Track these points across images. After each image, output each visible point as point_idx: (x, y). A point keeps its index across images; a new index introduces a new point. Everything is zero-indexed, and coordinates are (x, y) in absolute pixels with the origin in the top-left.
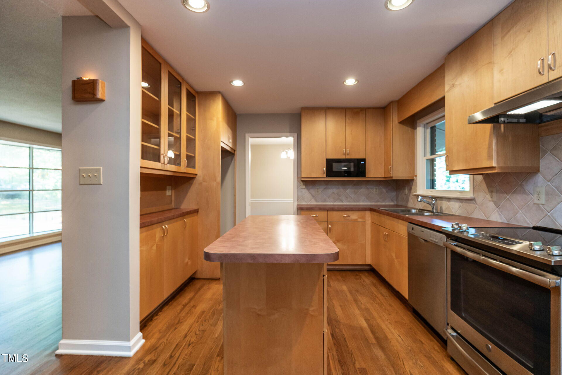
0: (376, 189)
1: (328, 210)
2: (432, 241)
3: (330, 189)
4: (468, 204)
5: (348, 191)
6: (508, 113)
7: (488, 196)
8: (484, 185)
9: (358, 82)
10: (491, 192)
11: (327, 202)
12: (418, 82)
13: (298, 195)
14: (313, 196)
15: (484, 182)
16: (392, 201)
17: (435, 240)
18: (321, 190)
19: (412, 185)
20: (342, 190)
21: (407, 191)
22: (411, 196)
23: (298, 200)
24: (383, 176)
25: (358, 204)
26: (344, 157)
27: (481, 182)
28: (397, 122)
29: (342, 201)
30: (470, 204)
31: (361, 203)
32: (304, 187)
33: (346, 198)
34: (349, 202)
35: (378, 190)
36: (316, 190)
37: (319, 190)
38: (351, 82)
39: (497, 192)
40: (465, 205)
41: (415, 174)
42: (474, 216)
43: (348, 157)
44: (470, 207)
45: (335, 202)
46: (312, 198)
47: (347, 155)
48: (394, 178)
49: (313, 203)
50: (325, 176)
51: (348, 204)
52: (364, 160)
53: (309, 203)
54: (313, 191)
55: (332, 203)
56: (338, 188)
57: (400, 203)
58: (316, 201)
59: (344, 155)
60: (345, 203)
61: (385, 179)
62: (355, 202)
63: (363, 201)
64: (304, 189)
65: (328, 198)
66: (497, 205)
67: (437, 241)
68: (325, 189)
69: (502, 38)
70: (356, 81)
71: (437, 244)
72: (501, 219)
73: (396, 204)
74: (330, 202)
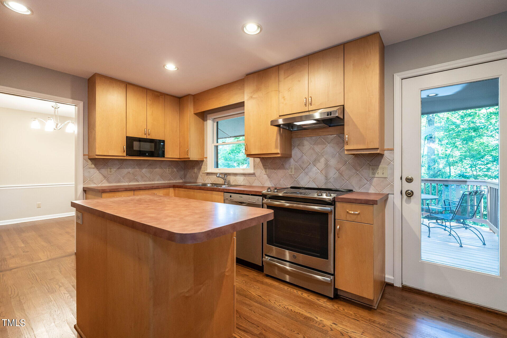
0: (169, 168)
1: (134, 190)
2: (251, 202)
3: (125, 168)
4: (250, 177)
5: (144, 170)
6: (294, 123)
7: (264, 171)
8: (261, 165)
9: (178, 69)
10: (265, 169)
11: (122, 182)
12: (217, 86)
13: (84, 176)
14: (105, 177)
15: (261, 162)
16: (181, 179)
17: (253, 201)
18: (114, 169)
19: (202, 166)
20: (138, 170)
21: (196, 170)
22: (201, 173)
23: (83, 183)
24: (179, 158)
25: (153, 183)
26: (145, 137)
27: (259, 163)
28: (193, 113)
29: (137, 181)
30: (251, 177)
31: (156, 182)
32: (93, 166)
33: (142, 177)
34: (145, 181)
35: (170, 170)
36: (109, 170)
37: (112, 170)
38: (171, 67)
39: (269, 168)
40: (247, 178)
41: (205, 156)
42: (254, 185)
43: (149, 137)
44: (251, 179)
45: (130, 182)
46: (104, 179)
47: (148, 135)
48: (191, 159)
49: (105, 184)
50: (125, 154)
51: (143, 183)
52: (164, 141)
53: (99, 185)
54: (103, 171)
55: (127, 184)
56: (134, 168)
57: (188, 181)
58: (109, 182)
59: (145, 135)
60: (141, 183)
61: (179, 160)
62: (150, 181)
63: (158, 180)
64: (93, 169)
65: (123, 178)
66: (269, 177)
67: (255, 201)
68: (119, 168)
69: (285, 79)
70: (176, 68)
71: (255, 203)
72: (271, 185)
73: (184, 181)
74: (125, 182)
